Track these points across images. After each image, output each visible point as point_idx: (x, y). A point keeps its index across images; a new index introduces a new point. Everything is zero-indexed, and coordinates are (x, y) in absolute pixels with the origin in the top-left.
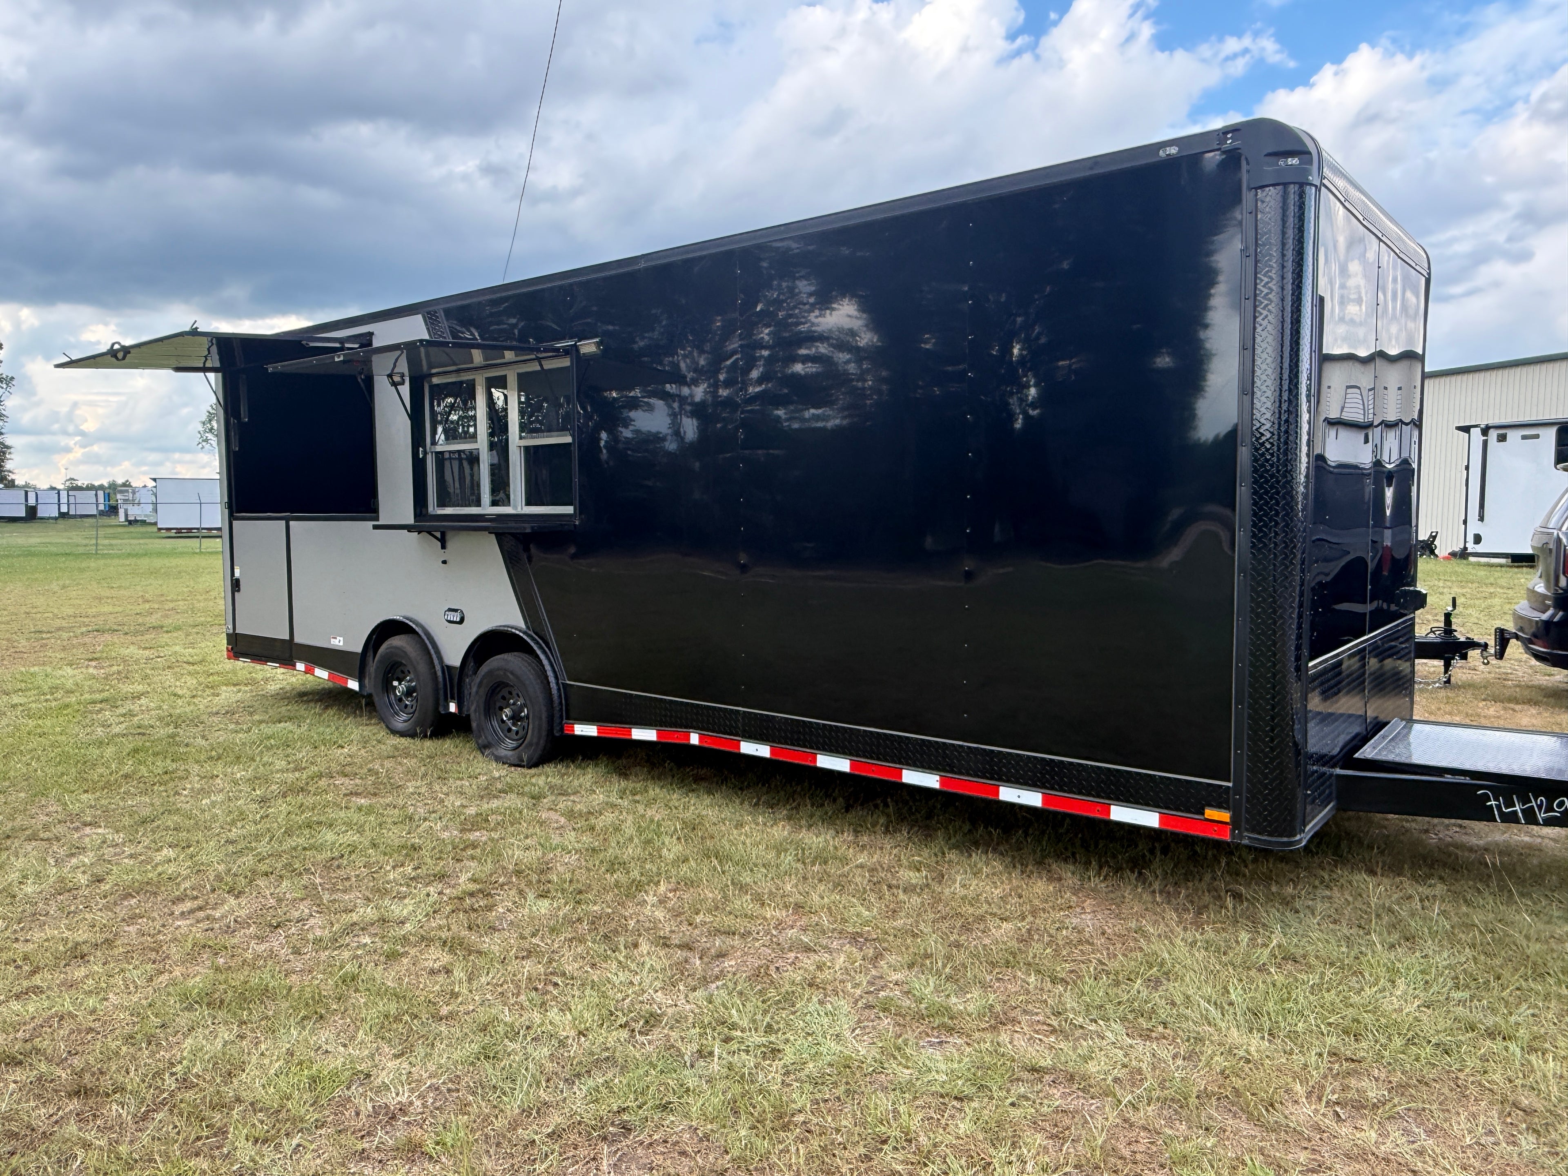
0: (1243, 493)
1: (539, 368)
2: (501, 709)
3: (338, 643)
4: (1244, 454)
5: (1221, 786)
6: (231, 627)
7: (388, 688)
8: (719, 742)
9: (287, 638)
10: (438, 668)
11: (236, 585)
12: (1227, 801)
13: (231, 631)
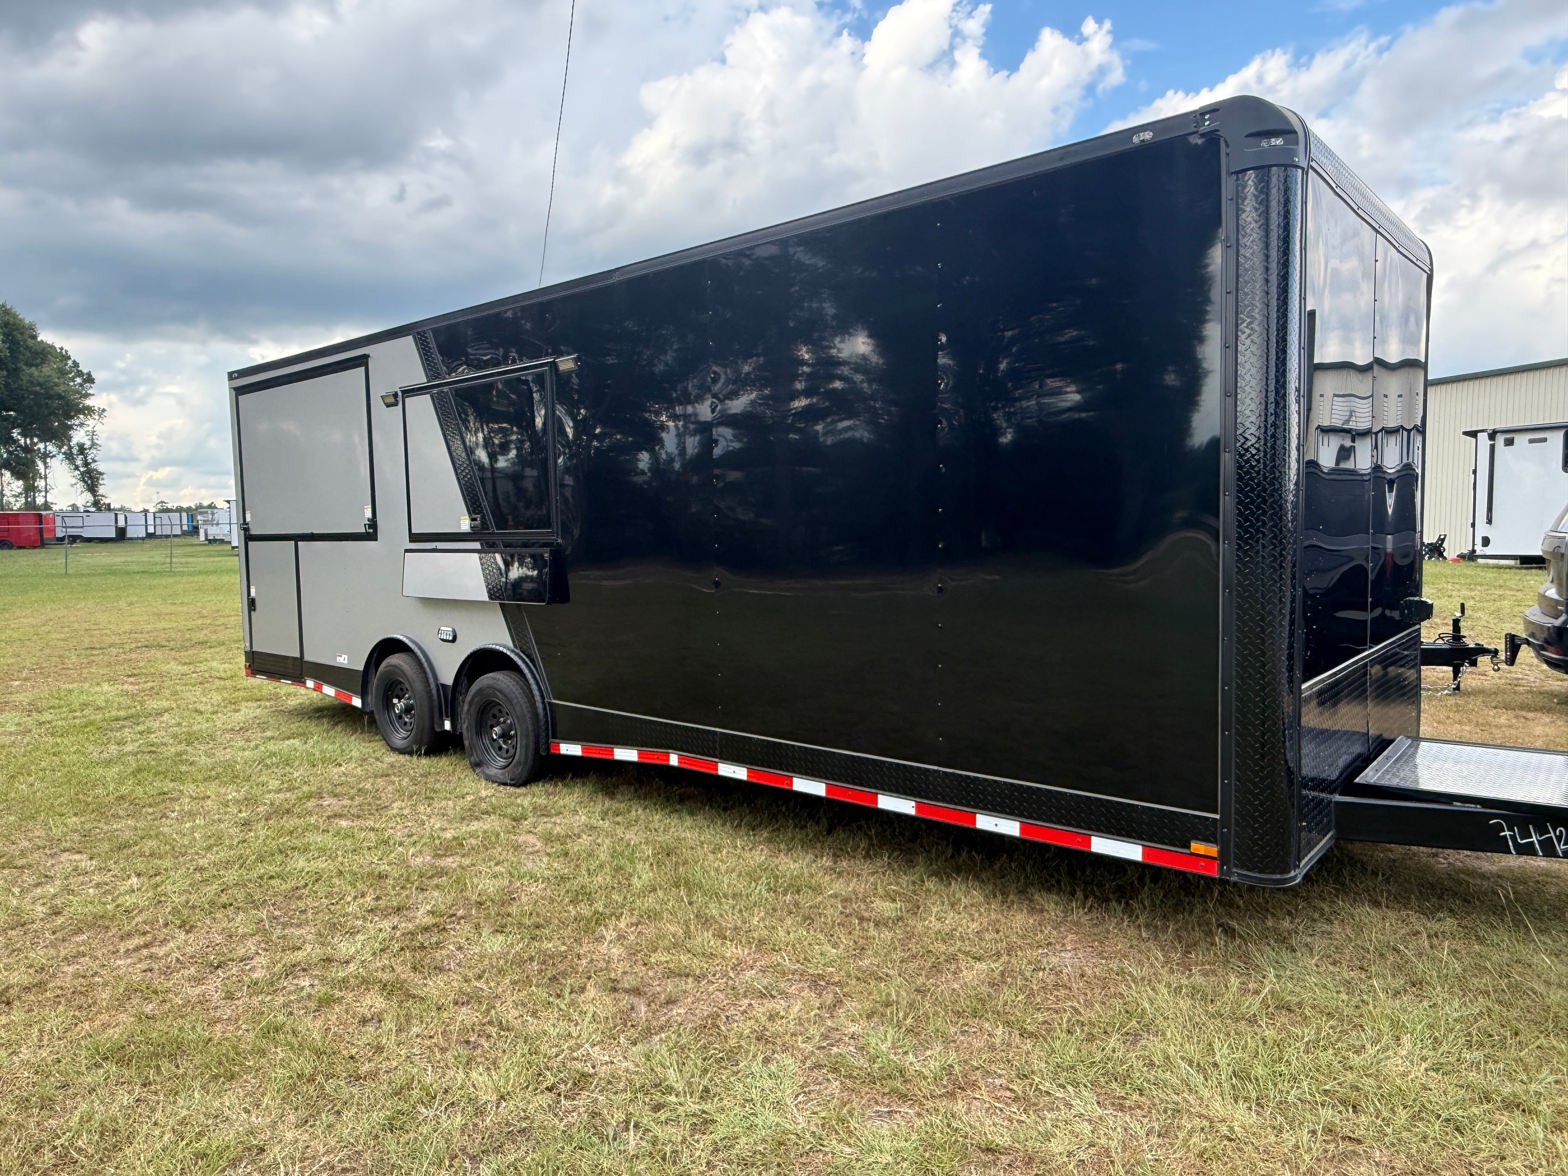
0: (1227, 502)
2: (492, 727)
3: (343, 661)
4: (1227, 461)
5: (1207, 818)
6: (248, 644)
7: (388, 706)
8: (698, 763)
9: (298, 655)
10: (433, 686)
11: (252, 604)
12: (1215, 837)
13: (248, 649)
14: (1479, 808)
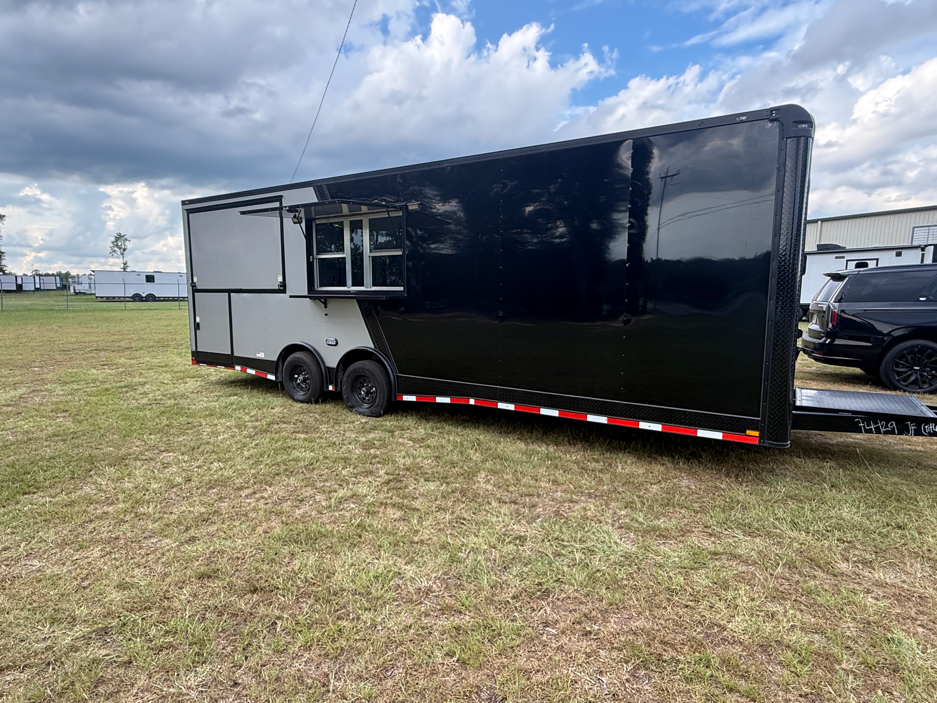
0: (773, 283)
1: (387, 216)
2: (360, 389)
3: (261, 356)
4: (774, 265)
5: (754, 420)
6: (194, 348)
7: (292, 379)
8: (486, 403)
9: (230, 353)
10: (323, 368)
11: (197, 326)
12: (757, 427)
13: (194, 350)
14: (850, 415)
